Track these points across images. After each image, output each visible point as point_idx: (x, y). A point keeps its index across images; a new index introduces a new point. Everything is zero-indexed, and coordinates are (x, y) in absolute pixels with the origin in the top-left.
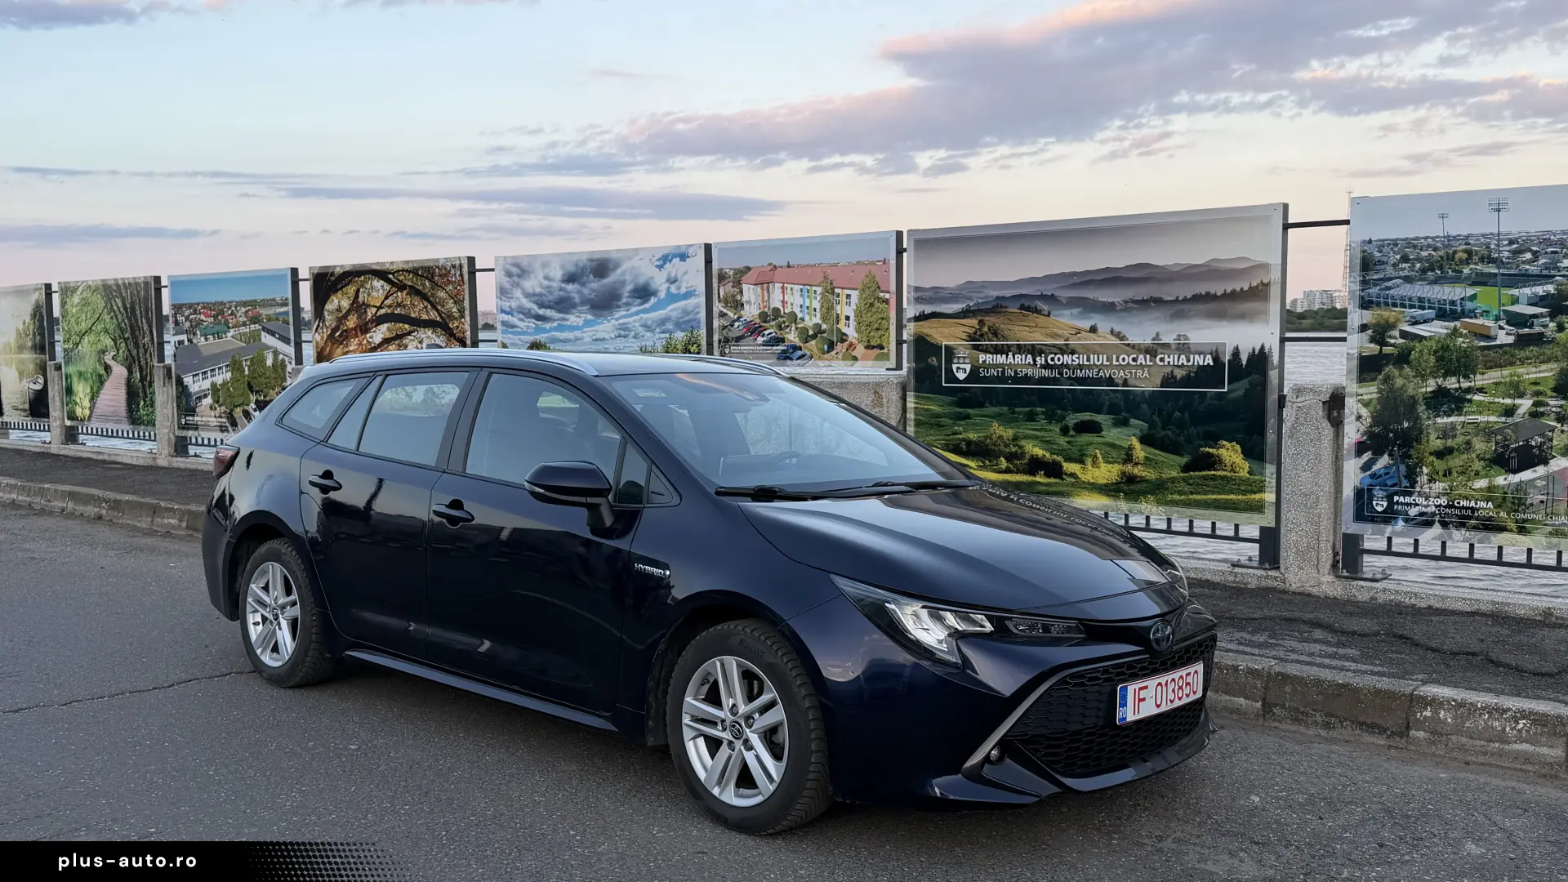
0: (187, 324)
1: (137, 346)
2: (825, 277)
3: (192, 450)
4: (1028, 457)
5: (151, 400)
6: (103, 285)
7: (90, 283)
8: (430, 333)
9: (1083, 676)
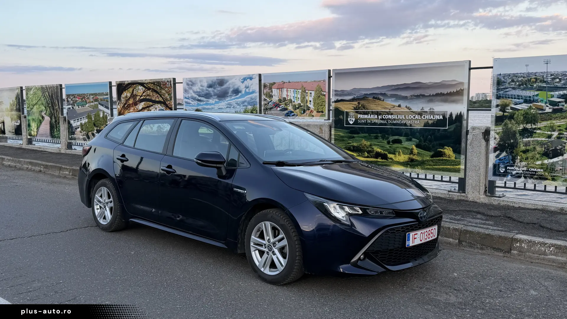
0: (72, 102)
1: (54, 110)
2: (302, 86)
3: (73, 147)
4: (375, 152)
5: (59, 129)
6: (41, 87)
7: (37, 86)
8: (159, 105)
9: (394, 230)
